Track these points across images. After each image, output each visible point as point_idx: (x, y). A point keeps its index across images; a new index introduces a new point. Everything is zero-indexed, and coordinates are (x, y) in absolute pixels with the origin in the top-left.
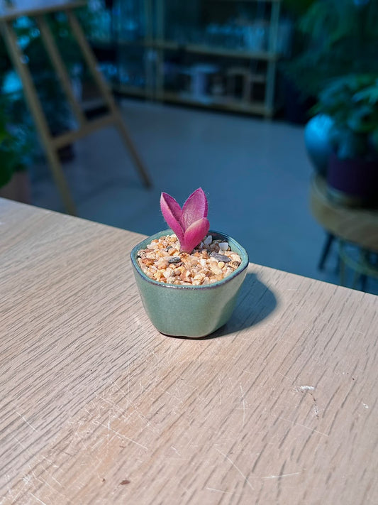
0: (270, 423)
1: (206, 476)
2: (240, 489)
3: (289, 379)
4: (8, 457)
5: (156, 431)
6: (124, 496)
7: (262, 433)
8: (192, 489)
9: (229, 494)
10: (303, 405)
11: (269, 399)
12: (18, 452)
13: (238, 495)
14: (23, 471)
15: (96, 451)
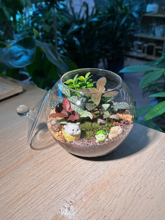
0: (153, 167)
1: (139, 176)
2: (146, 179)
3: (159, 158)
4: (97, 167)
5: (128, 166)
6: (122, 177)
7: (152, 169)
8: (136, 178)
9: (144, 180)
10: (162, 164)
11: (154, 162)
12: (99, 167)
13: (145, 180)
14: (100, 170)
15: (115, 168)
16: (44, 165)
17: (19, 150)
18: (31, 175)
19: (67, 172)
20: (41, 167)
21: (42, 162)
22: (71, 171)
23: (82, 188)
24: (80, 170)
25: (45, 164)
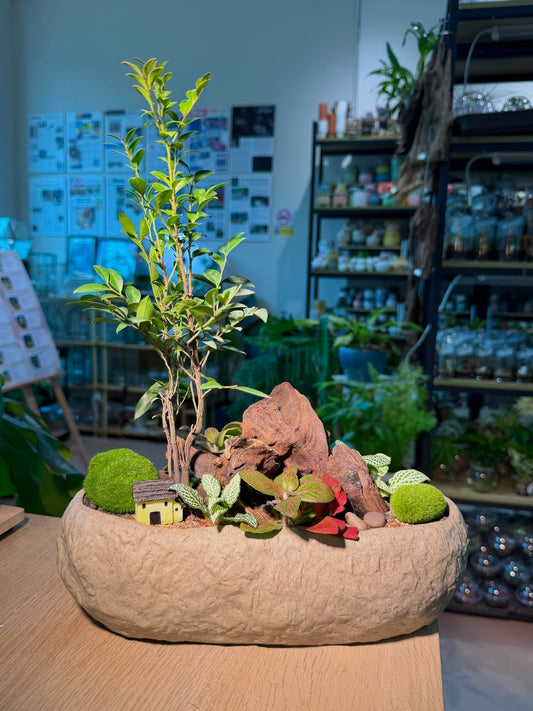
16: (90, 668)
17: (9, 651)
18: (67, 694)
19: (151, 669)
20: (85, 673)
21: (83, 663)
22: (160, 664)
23: (200, 689)
24: (179, 657)
25: (92, 665)
